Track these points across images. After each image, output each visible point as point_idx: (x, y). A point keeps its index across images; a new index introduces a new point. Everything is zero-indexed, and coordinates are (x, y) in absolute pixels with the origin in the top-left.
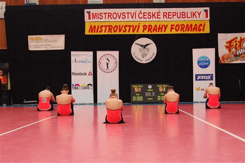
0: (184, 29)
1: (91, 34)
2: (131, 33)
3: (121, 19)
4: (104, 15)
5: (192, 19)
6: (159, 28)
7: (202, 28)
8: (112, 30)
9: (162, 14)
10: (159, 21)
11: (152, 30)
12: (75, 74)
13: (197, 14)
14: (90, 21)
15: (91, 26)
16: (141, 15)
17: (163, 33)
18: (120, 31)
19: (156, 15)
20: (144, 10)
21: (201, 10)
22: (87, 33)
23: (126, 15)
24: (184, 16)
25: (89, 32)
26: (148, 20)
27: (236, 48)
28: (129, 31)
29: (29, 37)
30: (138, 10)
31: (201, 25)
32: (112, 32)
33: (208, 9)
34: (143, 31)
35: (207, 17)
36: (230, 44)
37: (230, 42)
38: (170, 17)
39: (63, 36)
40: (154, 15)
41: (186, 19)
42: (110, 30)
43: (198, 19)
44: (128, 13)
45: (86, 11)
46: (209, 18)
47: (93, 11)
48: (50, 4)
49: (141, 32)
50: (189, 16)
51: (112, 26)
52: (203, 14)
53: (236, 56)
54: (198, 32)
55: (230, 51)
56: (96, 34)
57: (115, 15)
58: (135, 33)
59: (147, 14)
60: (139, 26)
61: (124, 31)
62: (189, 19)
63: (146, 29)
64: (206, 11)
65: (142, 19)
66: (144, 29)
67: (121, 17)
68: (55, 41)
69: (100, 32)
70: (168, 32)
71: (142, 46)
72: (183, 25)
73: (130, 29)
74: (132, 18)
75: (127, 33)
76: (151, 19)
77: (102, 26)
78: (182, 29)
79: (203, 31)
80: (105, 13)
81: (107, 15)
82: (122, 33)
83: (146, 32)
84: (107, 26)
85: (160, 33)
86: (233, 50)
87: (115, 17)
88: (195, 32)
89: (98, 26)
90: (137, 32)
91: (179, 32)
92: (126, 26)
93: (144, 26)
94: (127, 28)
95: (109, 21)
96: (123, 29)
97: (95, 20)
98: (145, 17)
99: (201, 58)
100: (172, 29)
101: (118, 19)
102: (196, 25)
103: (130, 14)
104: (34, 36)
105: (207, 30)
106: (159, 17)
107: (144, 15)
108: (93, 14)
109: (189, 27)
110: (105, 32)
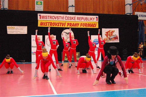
0: (87, 26)
1: (41, 26)
2: (61, 26)
3: (57, 20)
4: (48, 17)
5: (90, 21)
6: (75, 25)
7: (95, 25)
8: (52, 25)
9: (76, 18)
10: (75, 21)
11: (72, 26)
12: (34, 47)
13: (93, 19)
14: (40, 19)
15: (41, 22)
16: (66, 18)
17: (77, 27)
18: (56, 25)
19: (74, 18)
20: (68, 16)
21: (95, 17)
22: (39, 26)
23: (59, 17)
24: (87, 20)
25: (40, 25)
26: (69, 20)
27: (110, 36)
28: (60, 26)
29: (8, 27)
30: (65, 15)
31: (94, 24)
32: (52, 26)
33: (98, 16)
34: (67, 26)
35: (97, 20)
36: (107, 34)
37: (107, 33)
38: (80, 19)
39: (26, 27)
40: (72, 18)
41: (88, 21)
42: (51, 25)
43: (93, 21)
44: (60, 17)
45: (38, 14)
46: (98, 21)
47: (42, 15)
48: (15, 9)
49: (66, 26)
50: (89, 19)
51: (52, 23)
52: (95, 19)
53: (110, 39)
54: (93, 27)
55: (107, 36)
56: (43, 26)
57: (53, 17)
58: (63, 27)
59: (69, 18)
60: (65, 23)
61: (58, 26)
62: (89, 21)
63: (69, 25)
64: (97, 17)
65: (67, 20)
66: (68, 25)
67: (56, 19)
68: (22, 29)
69: (46, 25)
70: (79, 27)
71: (67, 33)
72: (86, 24)
73: (61, 24)
74: (62, 19)
75: (59, 26)
76: (71, 20)
77: (47, 23)
78: (86, 25)
79: (95, 27)
80: (49, 16)
81: (49, 17)
82: (57, 26)
83: (69, 27)
84: (49, 23)
85: (75, 27)
86: (109, 36)
87: (53, 18)
88: (92, 27)
89: (45, 23)
90: (65, 26)
91: (85, 27)
92: (59, 23)
93: (68, 23)
94: (60, 24)
95: (51, 20)
96: (58, 24)
97: (43, 19)
98: (68, 19)
99: (95, 40)
100: (81, 25)
101: (55, 19)
102: (92, 24)
103: (61, 17)
104: (10, 27)
105: (97, 27)
106: (75, 19)
107: (68, 18)
108: (42, 16)
109: (89, 25)
110: (48, 25)
